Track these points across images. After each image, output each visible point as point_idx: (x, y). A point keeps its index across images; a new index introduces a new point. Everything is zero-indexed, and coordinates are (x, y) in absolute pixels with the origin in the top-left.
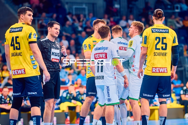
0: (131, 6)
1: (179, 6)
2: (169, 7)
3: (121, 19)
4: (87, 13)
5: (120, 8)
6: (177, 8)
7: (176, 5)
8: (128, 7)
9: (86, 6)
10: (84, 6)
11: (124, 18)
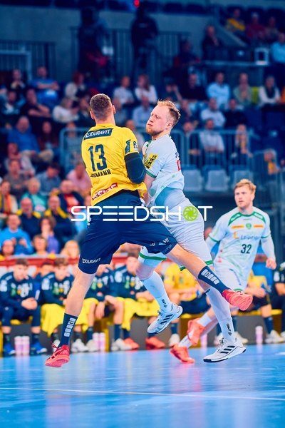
0: (142, 50)
1: (265, 51)
2: (241, 53)
3: (118, 84)
4: (29, 67)
5: (115, 55)
6: (261, 57)
7: (258, 50)
8: (136, 54)
9: (28, 49)
10: (23, 51)
11: (126, 81)
